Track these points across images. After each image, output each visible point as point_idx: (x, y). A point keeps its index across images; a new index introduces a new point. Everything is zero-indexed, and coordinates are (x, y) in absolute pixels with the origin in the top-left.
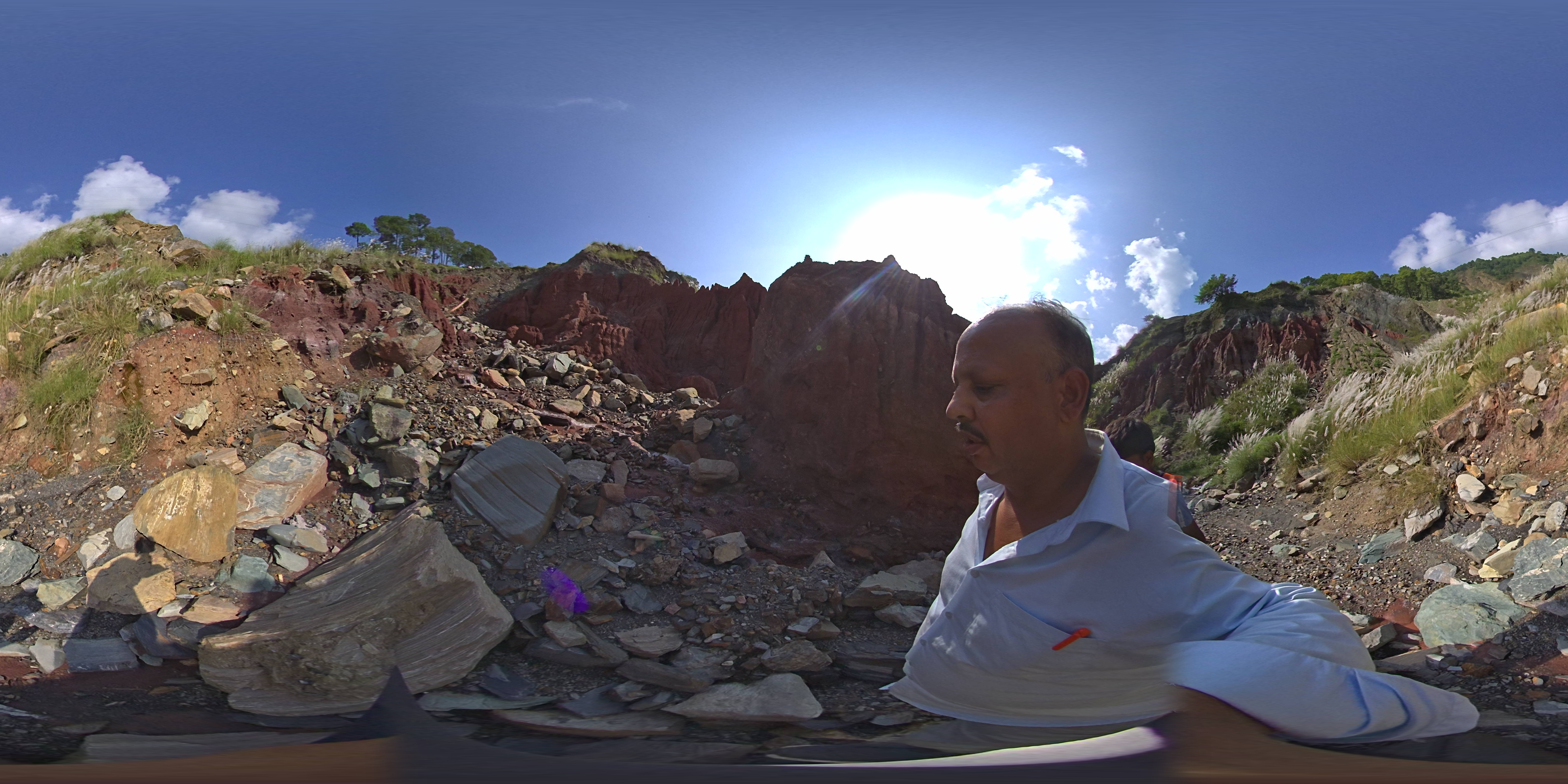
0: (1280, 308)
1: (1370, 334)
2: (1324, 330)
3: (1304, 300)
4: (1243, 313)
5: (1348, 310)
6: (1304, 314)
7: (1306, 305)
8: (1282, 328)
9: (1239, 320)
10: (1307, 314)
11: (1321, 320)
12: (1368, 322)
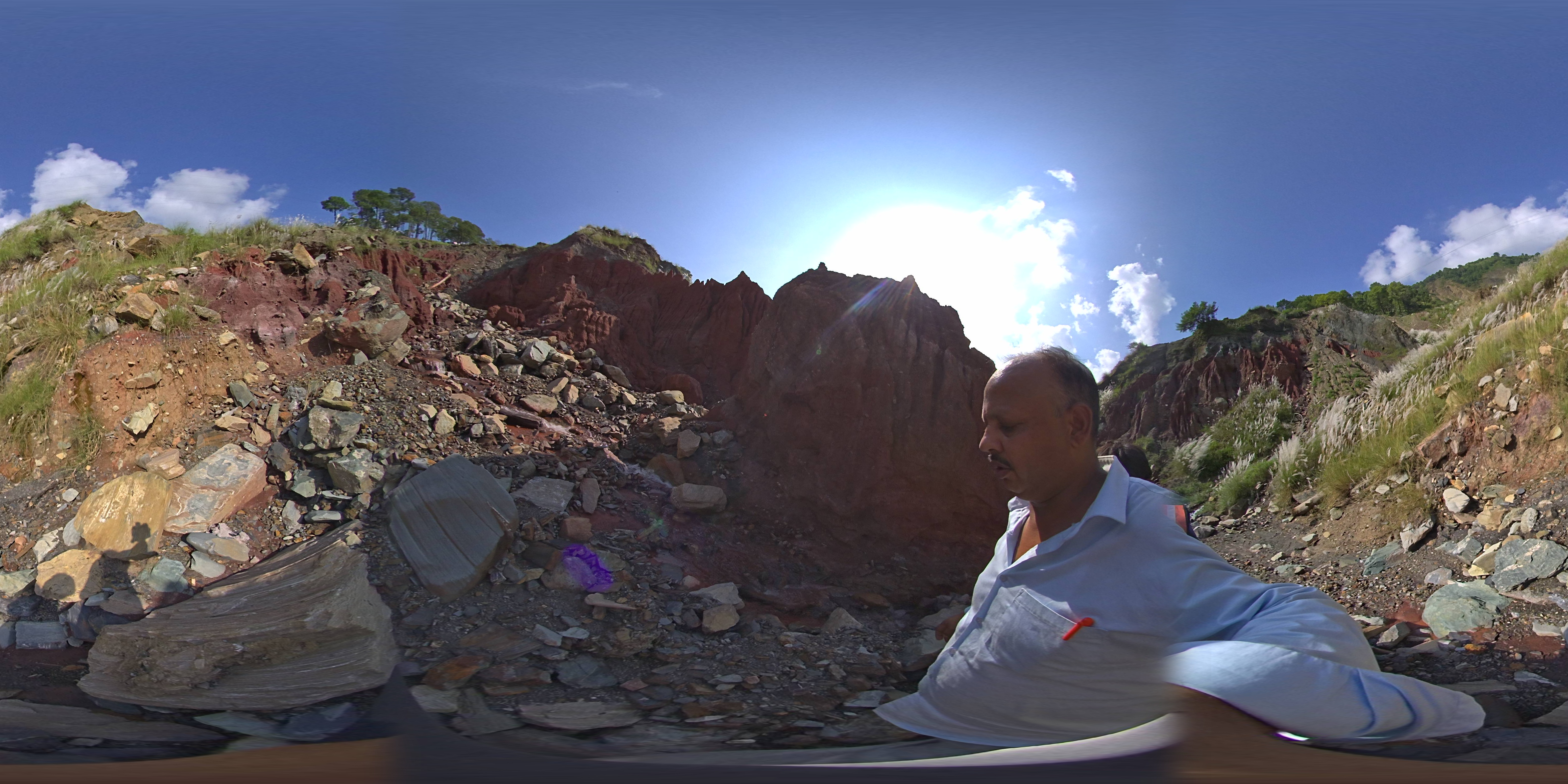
0: (1260, 333)
1: (1349, 355)
2: (1304, 354)
3: (1282, 325)
4: (1224, 340)
5: (1325, 332)
6: (1283, 339)
7: (1285, 329)
8: (1263, 353)
9: (1221, 347)
10: (1286, 339)
11: (1300, 343)
12: (1346, 342)
